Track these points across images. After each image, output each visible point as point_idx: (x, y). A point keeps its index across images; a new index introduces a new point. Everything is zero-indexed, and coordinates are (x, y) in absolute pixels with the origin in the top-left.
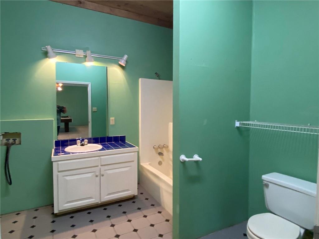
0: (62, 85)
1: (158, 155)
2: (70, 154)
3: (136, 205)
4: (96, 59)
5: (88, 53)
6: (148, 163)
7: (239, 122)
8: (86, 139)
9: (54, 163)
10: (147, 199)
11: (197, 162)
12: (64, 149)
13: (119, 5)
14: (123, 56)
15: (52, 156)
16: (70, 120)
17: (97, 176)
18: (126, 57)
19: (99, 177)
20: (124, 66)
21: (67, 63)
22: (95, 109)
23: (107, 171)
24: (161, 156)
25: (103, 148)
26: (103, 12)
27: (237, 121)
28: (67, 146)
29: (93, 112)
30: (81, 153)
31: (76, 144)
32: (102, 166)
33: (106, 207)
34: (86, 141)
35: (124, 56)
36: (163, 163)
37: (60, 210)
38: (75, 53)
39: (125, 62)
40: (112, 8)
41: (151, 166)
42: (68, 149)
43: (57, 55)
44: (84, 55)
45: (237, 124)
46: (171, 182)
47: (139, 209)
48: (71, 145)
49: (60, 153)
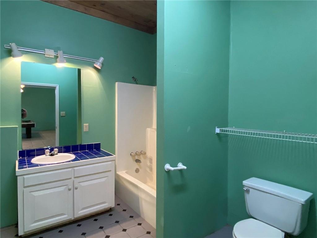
0: (25, 87)
1: (135, 162)
2: (38, 166)
3: (114, 219)
4: (69, 61)
5: (60, 53)
6: (124, 172)
7: (219, 129)
8: (55, 148)
9: (18, 177)
10: (124, 210)
11: (181, 171)
12: (31, 160)
13: (94, 5)
14: (98, 59)
15: (17, 169)
16: (33, 125)
17: (70, 190)
18: (102, 59)
19: (72, 191)
20: (100, 68)
21: (34, 63)
22: (63, 113)
23: (81, 184)
24: (138, 163)
25: (76, 157)
26: (77, 11)
27: (217, 128)
28: (34, 156)
29: (61, 117)
30: (51, 164)
31: (44, 154)
32: (75, 178)
33: (79, 223)
34: (55, 151)
35: (100, 59)
36: (140, 170)
37: (25, 231)
38: (44, 53)
39: (101, 65)
40: (87, 8)
41: (128, 174)
42: (35, 160)
43: (23, 54)
44: (54, 56)
45: (218, 131)
46: (154, 193)
47: (117, 222)
48: (38, 155)
49: (26, 165)
